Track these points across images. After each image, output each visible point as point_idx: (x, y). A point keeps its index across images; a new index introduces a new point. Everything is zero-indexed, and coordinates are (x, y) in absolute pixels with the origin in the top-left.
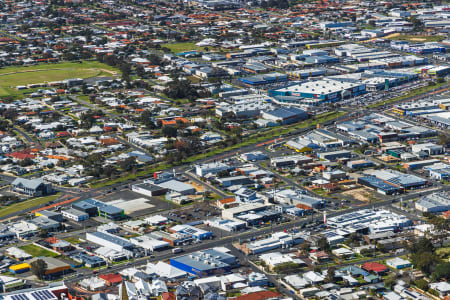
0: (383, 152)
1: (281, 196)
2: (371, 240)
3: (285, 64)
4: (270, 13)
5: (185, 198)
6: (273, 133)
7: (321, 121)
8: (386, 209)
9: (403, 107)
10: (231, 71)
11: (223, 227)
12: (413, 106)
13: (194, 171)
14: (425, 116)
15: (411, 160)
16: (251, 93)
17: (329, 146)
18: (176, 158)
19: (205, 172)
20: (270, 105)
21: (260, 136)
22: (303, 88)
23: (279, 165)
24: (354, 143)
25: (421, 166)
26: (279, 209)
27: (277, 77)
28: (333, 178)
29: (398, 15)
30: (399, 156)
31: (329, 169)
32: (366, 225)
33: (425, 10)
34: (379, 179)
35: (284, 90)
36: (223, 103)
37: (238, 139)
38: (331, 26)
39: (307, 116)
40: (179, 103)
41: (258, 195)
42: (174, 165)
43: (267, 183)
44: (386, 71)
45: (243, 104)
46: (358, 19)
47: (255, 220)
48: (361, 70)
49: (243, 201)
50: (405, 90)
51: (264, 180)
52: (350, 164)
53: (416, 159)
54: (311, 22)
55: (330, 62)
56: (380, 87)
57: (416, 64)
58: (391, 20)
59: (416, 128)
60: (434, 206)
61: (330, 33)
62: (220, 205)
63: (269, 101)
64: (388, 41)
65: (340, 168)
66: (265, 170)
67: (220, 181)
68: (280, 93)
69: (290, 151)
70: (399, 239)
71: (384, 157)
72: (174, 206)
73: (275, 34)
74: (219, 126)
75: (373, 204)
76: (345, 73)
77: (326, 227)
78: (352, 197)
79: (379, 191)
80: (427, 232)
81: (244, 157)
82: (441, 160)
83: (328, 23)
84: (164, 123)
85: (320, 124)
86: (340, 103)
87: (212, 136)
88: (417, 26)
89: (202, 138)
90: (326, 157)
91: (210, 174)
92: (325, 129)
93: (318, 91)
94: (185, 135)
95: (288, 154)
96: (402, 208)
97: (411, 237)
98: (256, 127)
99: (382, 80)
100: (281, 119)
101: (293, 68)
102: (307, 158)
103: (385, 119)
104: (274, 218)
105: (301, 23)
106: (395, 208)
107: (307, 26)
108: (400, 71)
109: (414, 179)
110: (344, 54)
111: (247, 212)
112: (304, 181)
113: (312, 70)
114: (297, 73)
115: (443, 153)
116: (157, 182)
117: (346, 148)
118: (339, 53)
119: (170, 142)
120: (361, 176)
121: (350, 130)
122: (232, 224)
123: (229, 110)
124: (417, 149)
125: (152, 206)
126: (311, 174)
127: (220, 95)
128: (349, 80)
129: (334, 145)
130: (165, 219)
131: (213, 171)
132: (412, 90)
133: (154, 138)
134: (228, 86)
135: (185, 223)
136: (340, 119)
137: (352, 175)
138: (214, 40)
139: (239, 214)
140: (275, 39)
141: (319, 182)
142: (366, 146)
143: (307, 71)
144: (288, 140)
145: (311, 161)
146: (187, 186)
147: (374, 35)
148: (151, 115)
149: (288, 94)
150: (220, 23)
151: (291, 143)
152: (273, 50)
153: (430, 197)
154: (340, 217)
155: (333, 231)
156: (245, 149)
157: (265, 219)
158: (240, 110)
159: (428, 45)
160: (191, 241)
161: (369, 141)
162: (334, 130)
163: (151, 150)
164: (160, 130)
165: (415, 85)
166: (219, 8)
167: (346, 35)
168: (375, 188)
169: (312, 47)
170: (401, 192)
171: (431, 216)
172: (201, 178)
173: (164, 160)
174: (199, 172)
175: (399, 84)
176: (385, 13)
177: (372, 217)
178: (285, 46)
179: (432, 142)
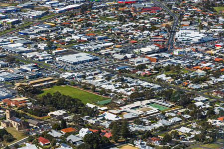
14: (1, 46)
57: (1, 18)
82: (6, 71)
115: (8, 66)
159: (10, 8)
179: (3, 60)
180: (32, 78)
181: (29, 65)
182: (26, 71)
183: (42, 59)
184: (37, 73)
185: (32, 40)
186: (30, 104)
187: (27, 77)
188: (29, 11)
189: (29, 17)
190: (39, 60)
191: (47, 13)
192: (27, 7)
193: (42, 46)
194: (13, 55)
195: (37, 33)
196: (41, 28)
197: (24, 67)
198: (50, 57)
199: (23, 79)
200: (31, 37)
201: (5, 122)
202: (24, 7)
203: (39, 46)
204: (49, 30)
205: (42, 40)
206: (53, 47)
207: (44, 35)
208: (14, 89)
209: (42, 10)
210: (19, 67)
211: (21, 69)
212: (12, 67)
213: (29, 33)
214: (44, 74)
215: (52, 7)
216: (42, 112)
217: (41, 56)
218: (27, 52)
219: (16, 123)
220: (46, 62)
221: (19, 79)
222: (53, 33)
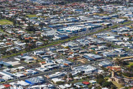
0: (90, 48)
1: (59, 61)
2: (85, 75)
3: (62, 22)
4: (59, 6)
5: (30, 61)
6: (58, 42)
7: (72, 39)
8: (90, 65)
9: (96, 35)
10: (46, 23)
11: (41, 70)
12: (99, 34)
13: (33, 53)
14: (102, 38)
15: (98, 51)
16: (52, 30)
17: (74, 46)
18: (28, 49)
19: (37, 54)
20: (57, 34)
21: (54, 43)
22: (67, 29)
23: (59, 52)
24: (81, 45)
25: (101, 53)
26: (58, 65)
27: (60, 25)
28: (75, 56)
29: (96, 7)
30: (95, 49)
31: (74, 53)
32: (84, 70)
33: (104, 6)
34: (88, 56)
35: (61, 29)
36: (43, 33)
37: (47, 44)
38: (76, 10)
39: (68, 37)
40: (30, 33)
41: (52, 61)
42: (28, 51)
43: (55, 57)
44: (92, 24)
45: (49, 33)
46: (84, 8)
47: (51, 68)
48: (85, 24)
49: (48, 62)
50: (97, 30)
51: (54, 56)
52: (80, 52)
53: (99, 50)
54: (70, 9)
55: (76, 21)
56: (90, 29)
57: (101, 22)
58: (94, 9)
59: (100, 41)
60: (104, 64)
61: (76, 13)
62: (41, 64)
63: (57, 32)
64: (93, 15)
65: (77, 53)
66: (55, 53)
67: (41, 56)
68: (60, 30)
69: (62, 48)
70: (93, 74)
71: (90, 50)
72: (27, 64)
73: (60, 12)
74: (42, 40)
75: (86, 64)
76: (80, 24)
77: (72, 71)
78: (80, 62)
79: (88, 60)
80: (101, 72)
81: (48, 49)
82: (107, 51)
83: (75, 9)
84: (25, 38)
85: (72, 40)
86: (78, 33)
87: (40, 43)
88: (101, 11)
89: (36, 43)
90: (73, 49)
91: (38, 54)
92: (73, 41)
93: (72, 30)
94: (31, 42)
95: (62, 49)
96: (95, 65)
97: (97, 74)
98: (53, 40)
99: (90, 27)
100: (60, 38)
101: (64, 23)
102: (67, 50)
103: (91, 38)
104: (57, 68)
105: (67, 9)
106: (93, 65)
107: (69, 10)
108: (96, 24)
109: (99, 56)
110: (80, 19)
111: (49, 66)
112: (66, 57)
113: (70, 23)
114: (66, 24)
115: (107, 49)
116: (22, 56)
117: (79, 47)
118: (78, 18)
119: (26, 44)
120: (83, 55)
121: (80, 42)
122: (44, 69)
123: (45, 35)
124: (100, 47)
125: (20, 64)
126: (68, 55)
127: (43, 30)
128: (81, 27)
129: (75, 46)
130: (24, 67)
131: (39, 53)
132: (99, 30)
133: (22, 43)
134: (45, 28)
135: (30, 69)
136: (78, 38)
137: (80, 55)
138: (41, 14)
139: (46, 66)
140: (60, 14)
141: (71, 57)
142: (85, 46)
143: (69, 24)
144: (62, 44)
145: (68, 51)
146: (31, 58)
147: (89, 13)
148: (21, 36)
149: (62, 30)
150: (43, 9)
151: (63, 45)
152: (59, 17)
153: (103, 62)
154: (76, 68)
155: (74, 72)
156: (49, 47)
157: (54, 68)
158: (48, 35)
159: (104, 17)
160: (31, 74)
161: (86, 45)
162: (76, 41)
163: (21, 47)
164: (24, 41)
165: (100, 28)
166: (44, 4)
167: (81, 13)
168: (87, 59)
169: (70, 17)
170: (95, 60)
171: (103, 68)
172: (35, 55)
173: (24, 50)
174: (35, 53)
175: (95, 28)
176: (92, 7)
177: (86, 68)
178: (62, 16)
179: (104, 45)
180: (122, 56)
181: (120, 49)
182: (118, 52)
183: (127, 46)
184: (124, 53)
185: (120, 35)
186: (123, 70)
187: (119, 55)
188: (116, 19)
189: (116, 22)
190: (125, 47)
191: (127, 20)
192: (115, 16)
193: (126, 39)
194: (109, 43)
195: (122, 31)
196: (124, 29)
197: (117, 50)
198: (131, 45)
199: (117, 56)
200: (118, 33)
201: (111, 78)
202: (113, 17)
203: (124, 38)
204: (129, 30)
205: (125, 36)
206: (132, 39)
207: (126, 33)
208: (113, 61)
209: (123, 19)
210: (114, 50)
211: (115, 51)
212: (109, 49)
213: (117, 31)
214: (128, 54)
215: (129, 17)
216: (131, 75)
217: (126, 44)
218: (118, 42)
219: (117, 79)
220: (129, 48)
221: (114, 56)
222: (131, 32)
